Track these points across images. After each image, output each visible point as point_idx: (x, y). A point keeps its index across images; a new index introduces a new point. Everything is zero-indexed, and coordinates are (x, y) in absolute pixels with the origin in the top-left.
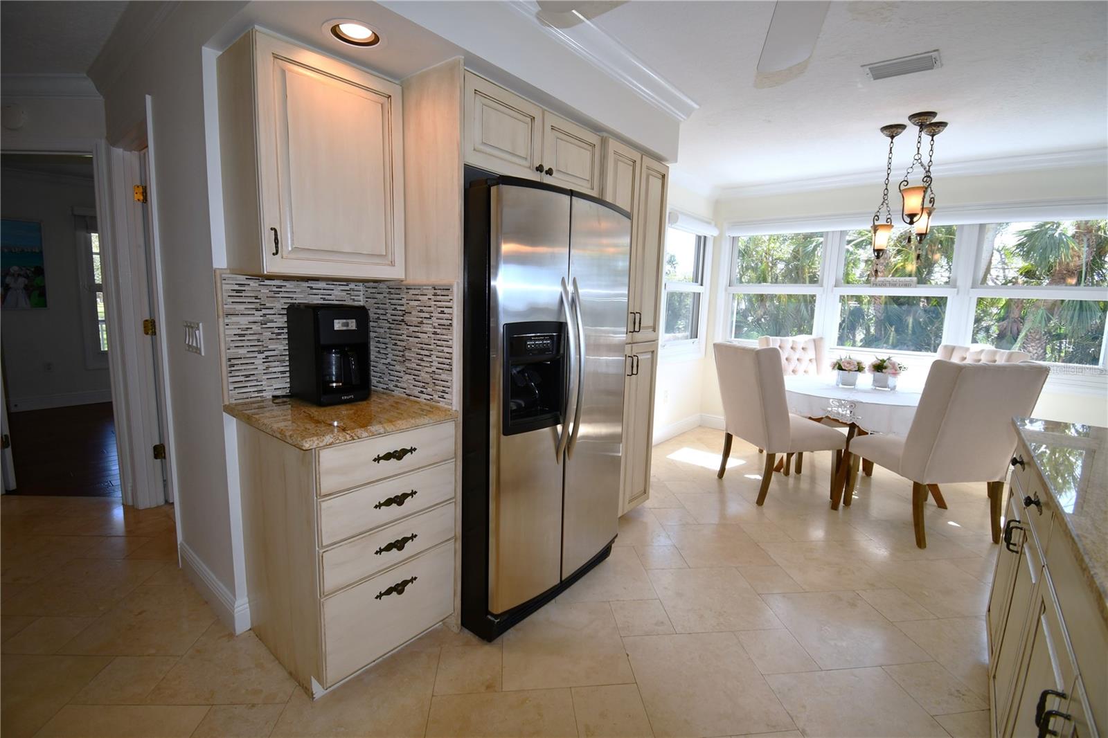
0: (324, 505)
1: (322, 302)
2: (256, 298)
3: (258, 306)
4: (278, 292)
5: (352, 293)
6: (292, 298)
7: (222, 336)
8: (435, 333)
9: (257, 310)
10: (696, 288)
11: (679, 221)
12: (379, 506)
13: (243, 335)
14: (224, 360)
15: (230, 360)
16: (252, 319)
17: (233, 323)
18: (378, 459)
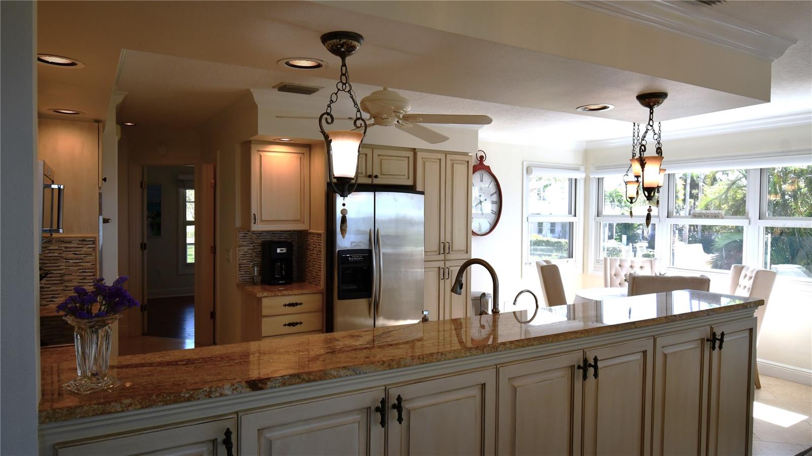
0: (263, 320)
1: (278, 239)
2: (251, 239)
3: (251, 242)
4: (260, 236)
5: (292, 235)
6: (265, 238)
7: (237, 255)
8: (317, 254)
9: (251, 244)
10: (571, 219)
11: (533, 172)
12: (285, 325)
13: (245, 255)
14: (238, 265)
15: (239, 265)
16: (248, 248)
17: (242, 250)
18: (285, 305)
